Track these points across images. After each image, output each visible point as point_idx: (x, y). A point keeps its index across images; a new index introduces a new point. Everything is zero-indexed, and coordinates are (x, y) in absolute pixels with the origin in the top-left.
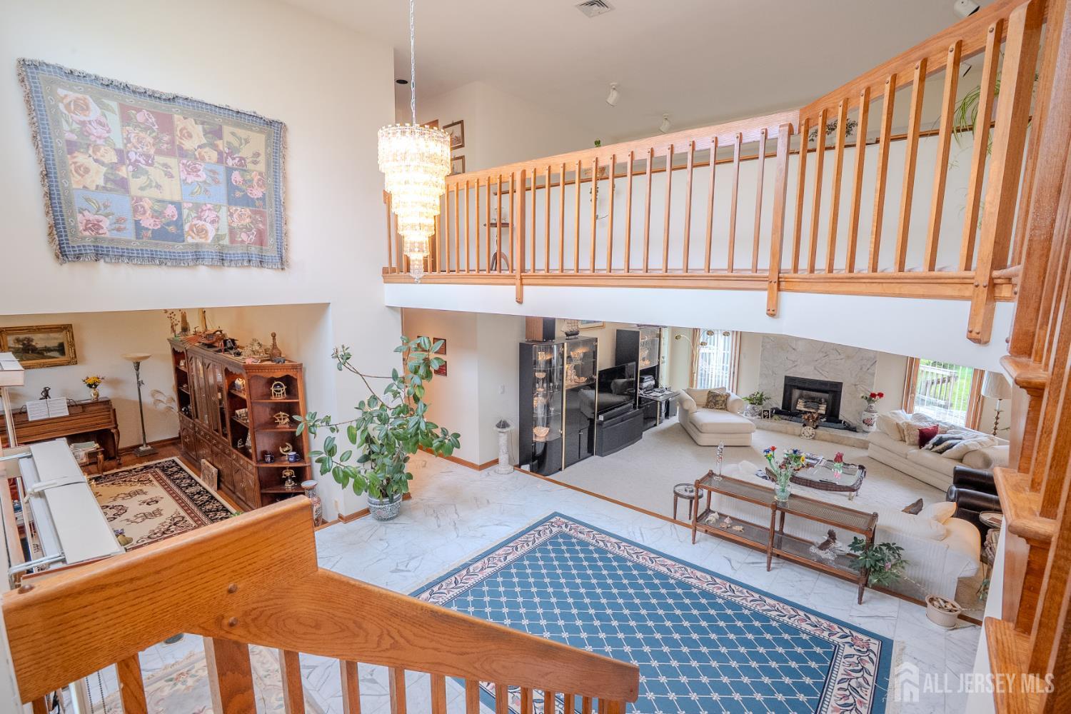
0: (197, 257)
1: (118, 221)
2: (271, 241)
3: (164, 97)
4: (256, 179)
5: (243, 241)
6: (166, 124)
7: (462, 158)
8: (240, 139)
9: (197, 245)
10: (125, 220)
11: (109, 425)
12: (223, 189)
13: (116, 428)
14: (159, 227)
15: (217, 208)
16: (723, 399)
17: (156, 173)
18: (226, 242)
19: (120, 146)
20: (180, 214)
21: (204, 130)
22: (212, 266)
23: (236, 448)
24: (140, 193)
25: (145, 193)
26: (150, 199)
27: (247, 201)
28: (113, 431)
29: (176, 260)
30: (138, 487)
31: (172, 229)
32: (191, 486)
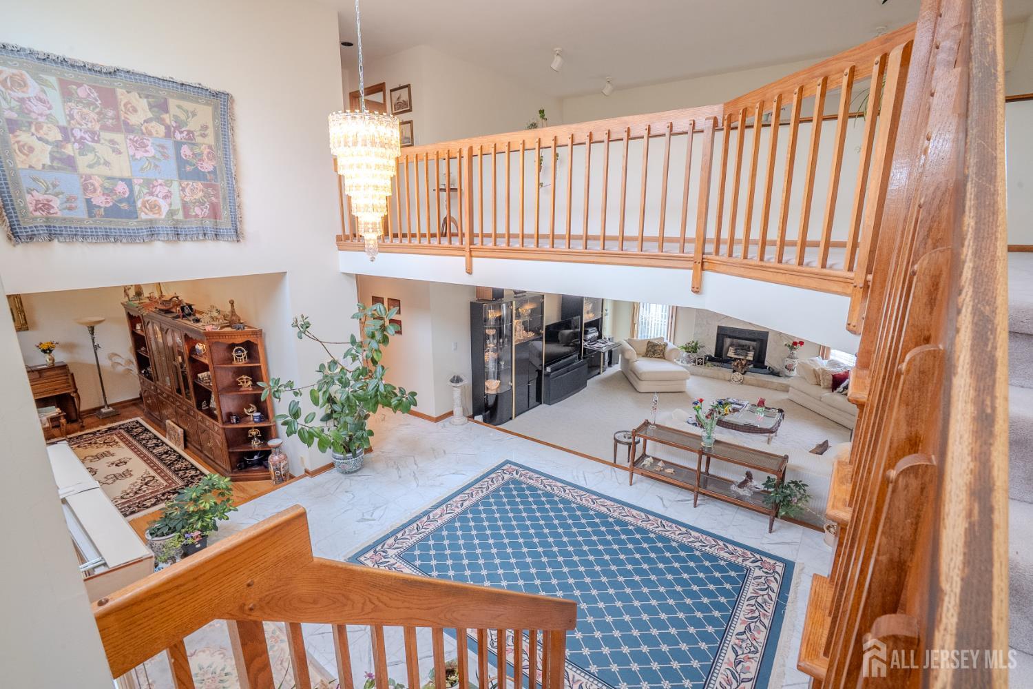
0: (153, 233)
1: (68, 200)
2: (225, 214)
3: (104, 71)
4: (205, 152)
5: (197, 216)
6: (109, 99)
7: (410, 122)
8: (187, 112)
9: (151, 221)
10: (76, 199)
11: (68, 390)
12: (172, 164)
13: (76, 391)
14: (111, 204)
16: (661, 348)
17: (103, 150)
18: (180, 216)
19: (63, 123)
20: (131, 191)
21: (149, 104)
22: (168, 241)
23: (201, 410)
24: (88, 171)
25: (93, 171)
26: (99, 176)
27: (198, 175)
28: (73, 395)
29: (132, 237)
30: (104, 449)
31: (124, 206)
32: (158, 446)
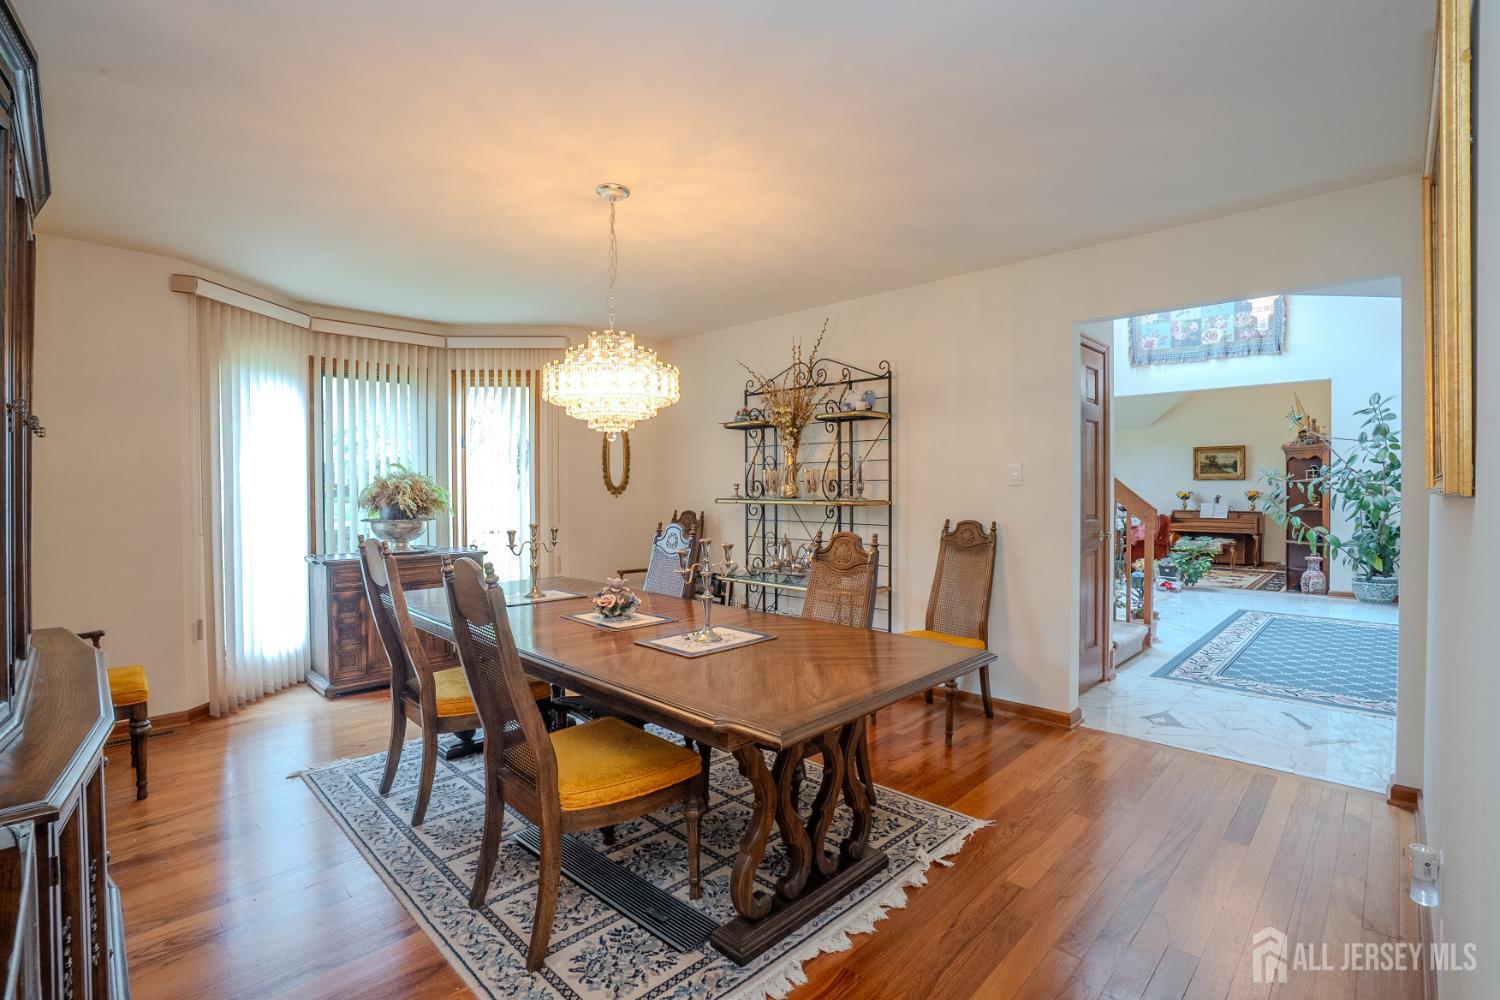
0: (1208, 355)
1: (1162, 339)
5: (1245, 337)
9: (1209, 345)
11: (1255, 533)
13: (1259, 536)
14: (1186, 337)
15: (1226, 317)
18: (1232, 339)
20: (1200, 327)
22: (1220, 359)
24: (1177, 319)
25: (1180, 318)
29: (1193, 359)
31: (1194, 338)
